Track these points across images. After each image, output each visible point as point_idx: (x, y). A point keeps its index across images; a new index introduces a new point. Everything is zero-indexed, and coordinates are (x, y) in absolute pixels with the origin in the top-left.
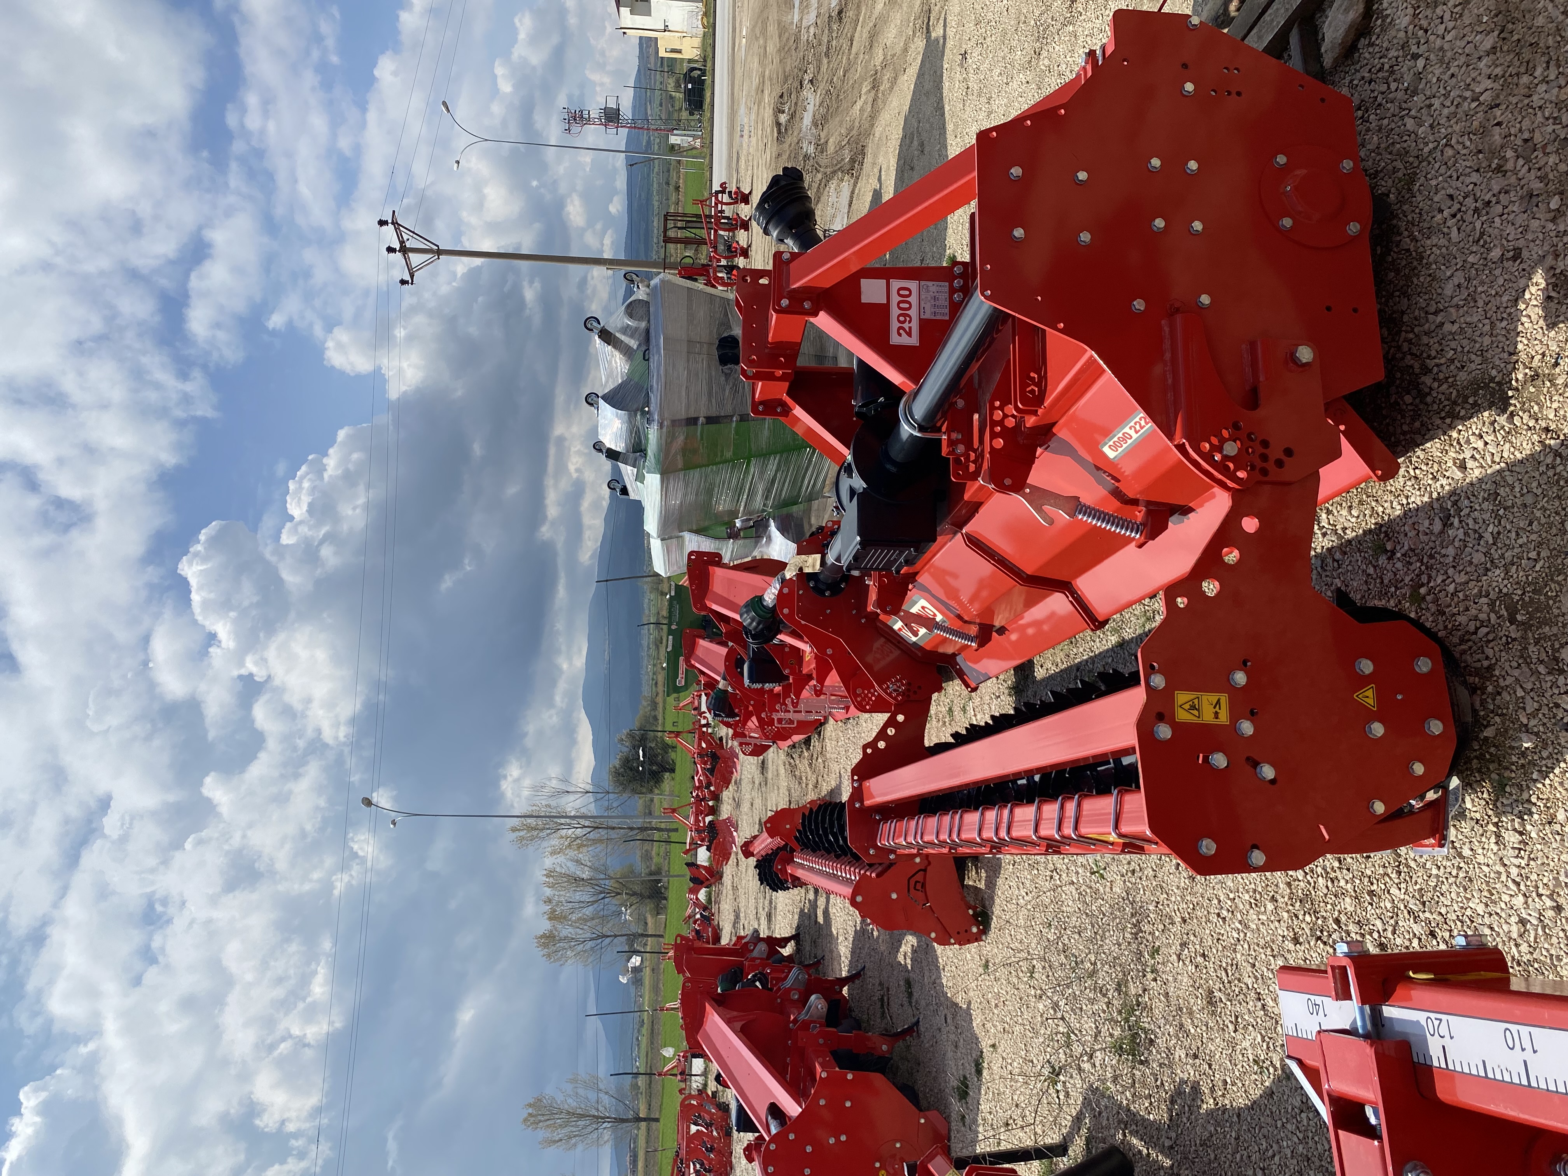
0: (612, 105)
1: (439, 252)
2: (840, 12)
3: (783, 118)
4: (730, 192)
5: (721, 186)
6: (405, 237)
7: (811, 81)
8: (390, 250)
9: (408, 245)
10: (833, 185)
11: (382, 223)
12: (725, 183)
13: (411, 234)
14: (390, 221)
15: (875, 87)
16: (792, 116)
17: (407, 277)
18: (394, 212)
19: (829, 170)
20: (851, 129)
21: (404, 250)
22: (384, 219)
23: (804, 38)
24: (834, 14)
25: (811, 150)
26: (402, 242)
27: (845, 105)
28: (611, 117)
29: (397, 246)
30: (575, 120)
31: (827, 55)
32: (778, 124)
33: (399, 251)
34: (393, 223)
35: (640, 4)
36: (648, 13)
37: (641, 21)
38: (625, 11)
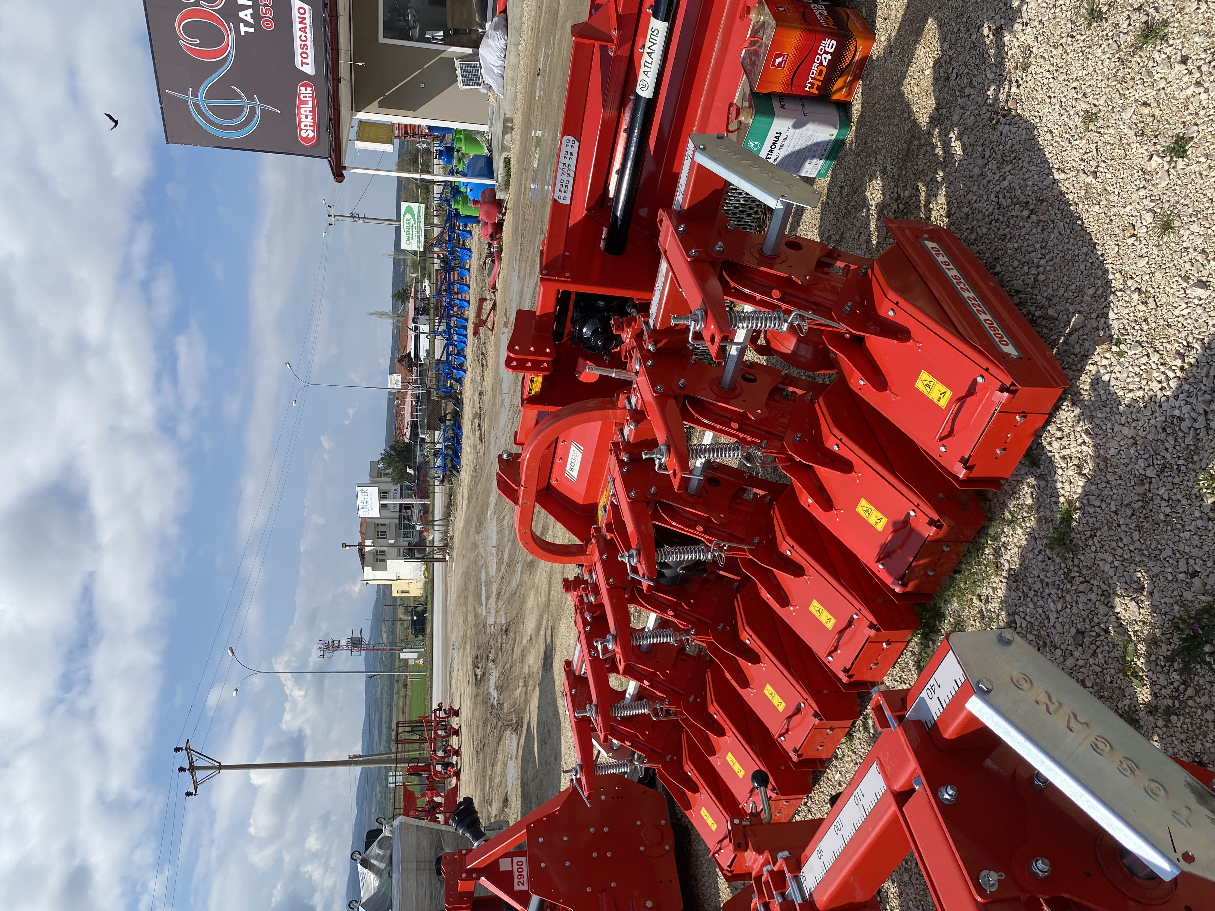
0: (357, 635)
1: (221, 768)
2: (506, 630)
3: (479, 672)
4: (445, 710)
5: (439, 705)
6: (194, 758)
7: (493, 661)
8: (181, 769)
9: (196, 764)
10: (508, 732)
11: (177, 750)
12: (441, 703)
13: (199, 755)
14: (184, 748)
15: (526, 685)
16: (484, 674)
17: (192, 790)
18: (188, 740)
19: (506, 723)
20: (515, 704)
21: (192, 769)
22: (179, 746)
23: (488, 631)
24: (504, 628)
25: (495, 703)
26: (191, 763)
27: (511, 687)
28: (356, 643)
29: (187, 766)
30: (328, 648)
31: (501, 649)
32: (476, 675)
33: (188, 770)
34: (186, 749)
35: (379, 563)
36: (385, 569)
37: (379, 574)
38: (368, 569)
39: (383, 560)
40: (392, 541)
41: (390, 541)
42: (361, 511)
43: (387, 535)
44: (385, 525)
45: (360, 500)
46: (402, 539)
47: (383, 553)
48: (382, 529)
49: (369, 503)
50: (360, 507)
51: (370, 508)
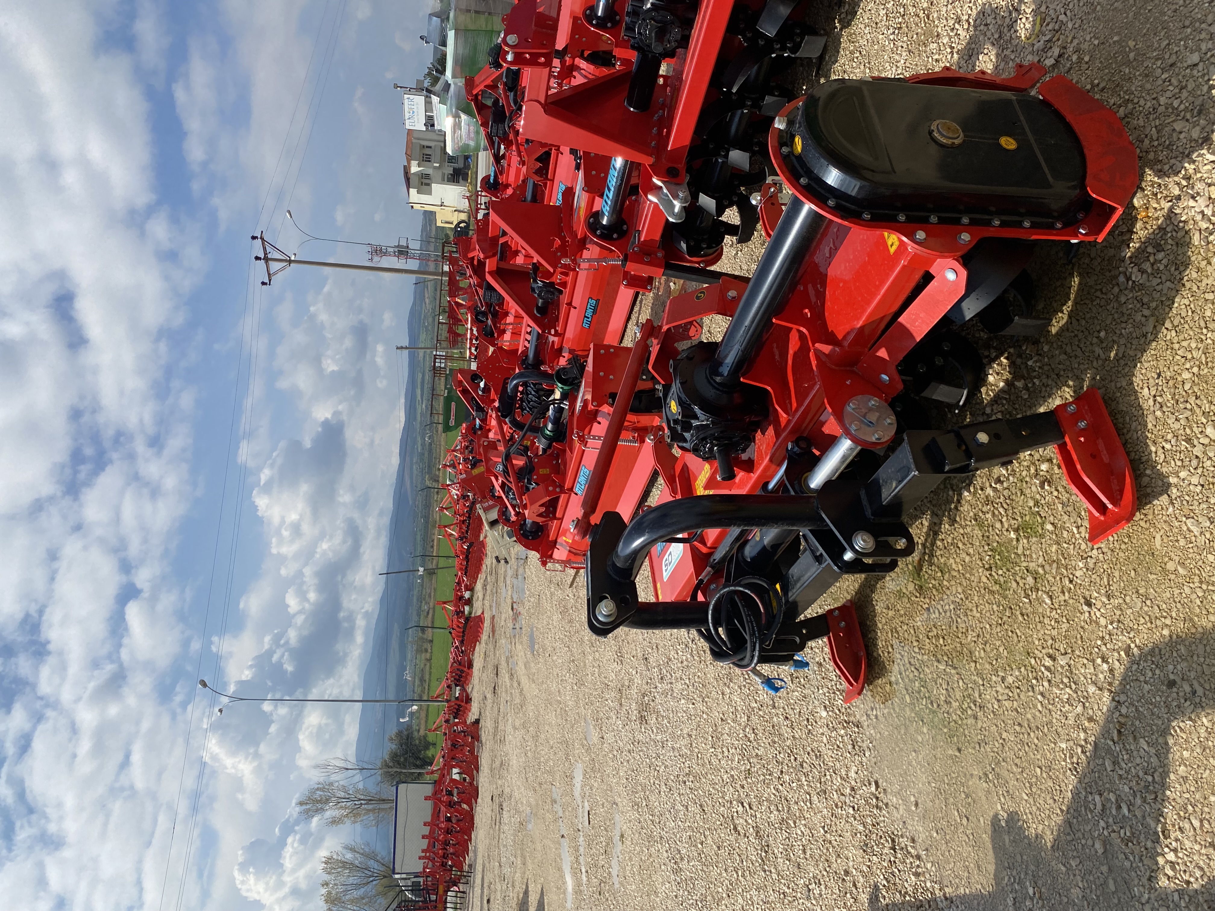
6: (268, 250)
8: (257, 258)
9: (269, 256)
11: (254, 238)
13: (273, 248)
14: (259, 237)
17: (266, 280)
18: (262, 230)
21: (266, 259)
22: (255, 235)
26: (266, 254)
28: (402, 252)
29: (262, 256)
33: (263, 259)
34: (261, 239)
35: (424, 187)
36: (430, 193)
37: (424, 198)
38: (413, 191)
39: (428, 185)
40: (438, 165)
41: (435, 165)
42: (407, 122)
43: (432, 159)
44: (430, 147)
45: (406, 109)
46: (447, 164)
47: (427, 176)
48: (427, 151)
49: (415, 114)
50: (407, 115)
51: (416, 120)
